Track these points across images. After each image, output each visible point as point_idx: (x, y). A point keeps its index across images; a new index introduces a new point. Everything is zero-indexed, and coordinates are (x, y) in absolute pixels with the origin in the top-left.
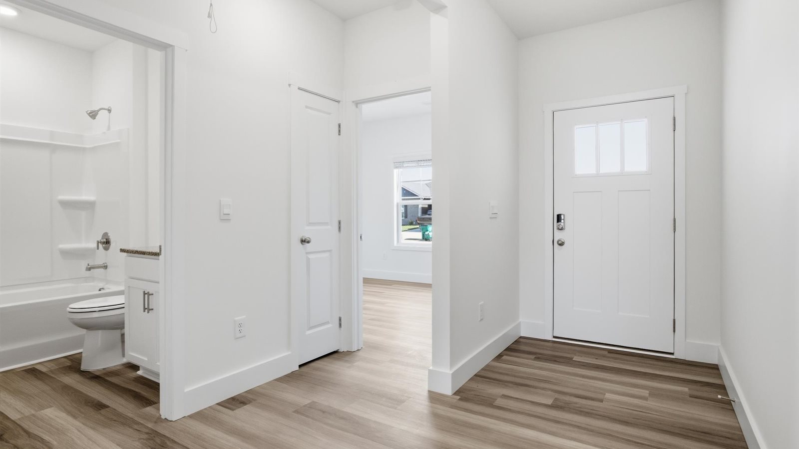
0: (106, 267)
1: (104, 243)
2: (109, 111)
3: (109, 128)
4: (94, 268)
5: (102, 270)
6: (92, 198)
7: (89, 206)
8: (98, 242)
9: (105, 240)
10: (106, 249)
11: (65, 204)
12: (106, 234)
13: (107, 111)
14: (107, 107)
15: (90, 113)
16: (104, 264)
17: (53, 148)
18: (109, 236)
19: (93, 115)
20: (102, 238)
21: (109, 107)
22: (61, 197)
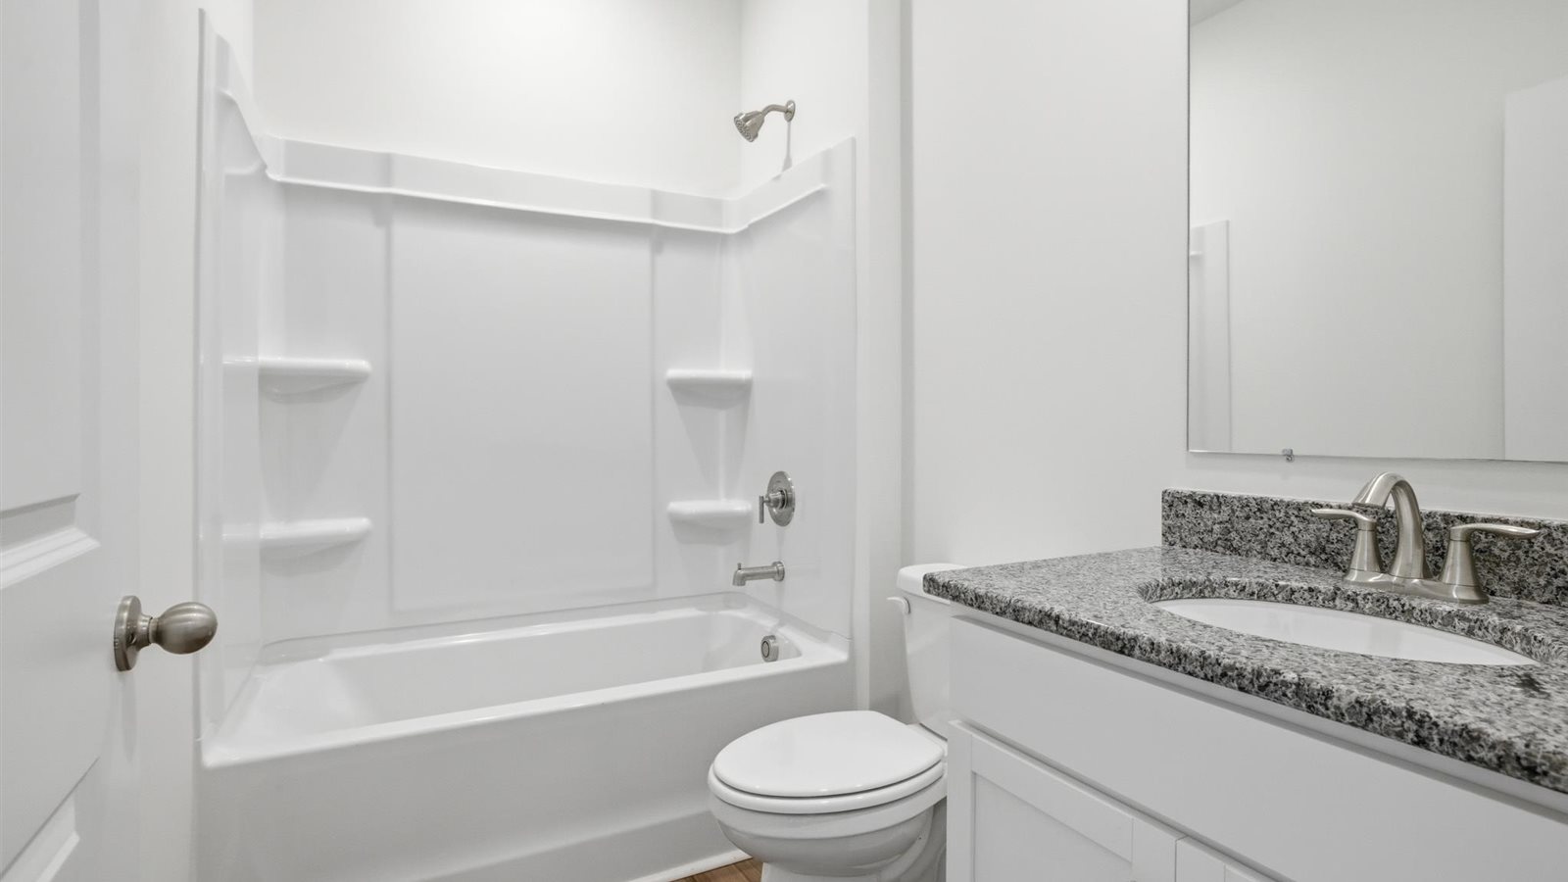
0: (780, 575)
1: (776, 503)
2: (789, 113)
3: (788, 163)
4: (753, 576)
5: (770, 583)
6: (742, 373)
7: (735, 394)
8: (762, 501)
9: (779, 495)
10: (782, 521)
11: (685, 390)
12: (779, 477)
13: (782, 114)
14: (783, 104)
15: (746, 119)
16: (775, 564)
17: (658, 237)
18: (789, 484)
19: (749, 126)
20: (771, 489)
21: (789, 102)
22: (674, 373)
